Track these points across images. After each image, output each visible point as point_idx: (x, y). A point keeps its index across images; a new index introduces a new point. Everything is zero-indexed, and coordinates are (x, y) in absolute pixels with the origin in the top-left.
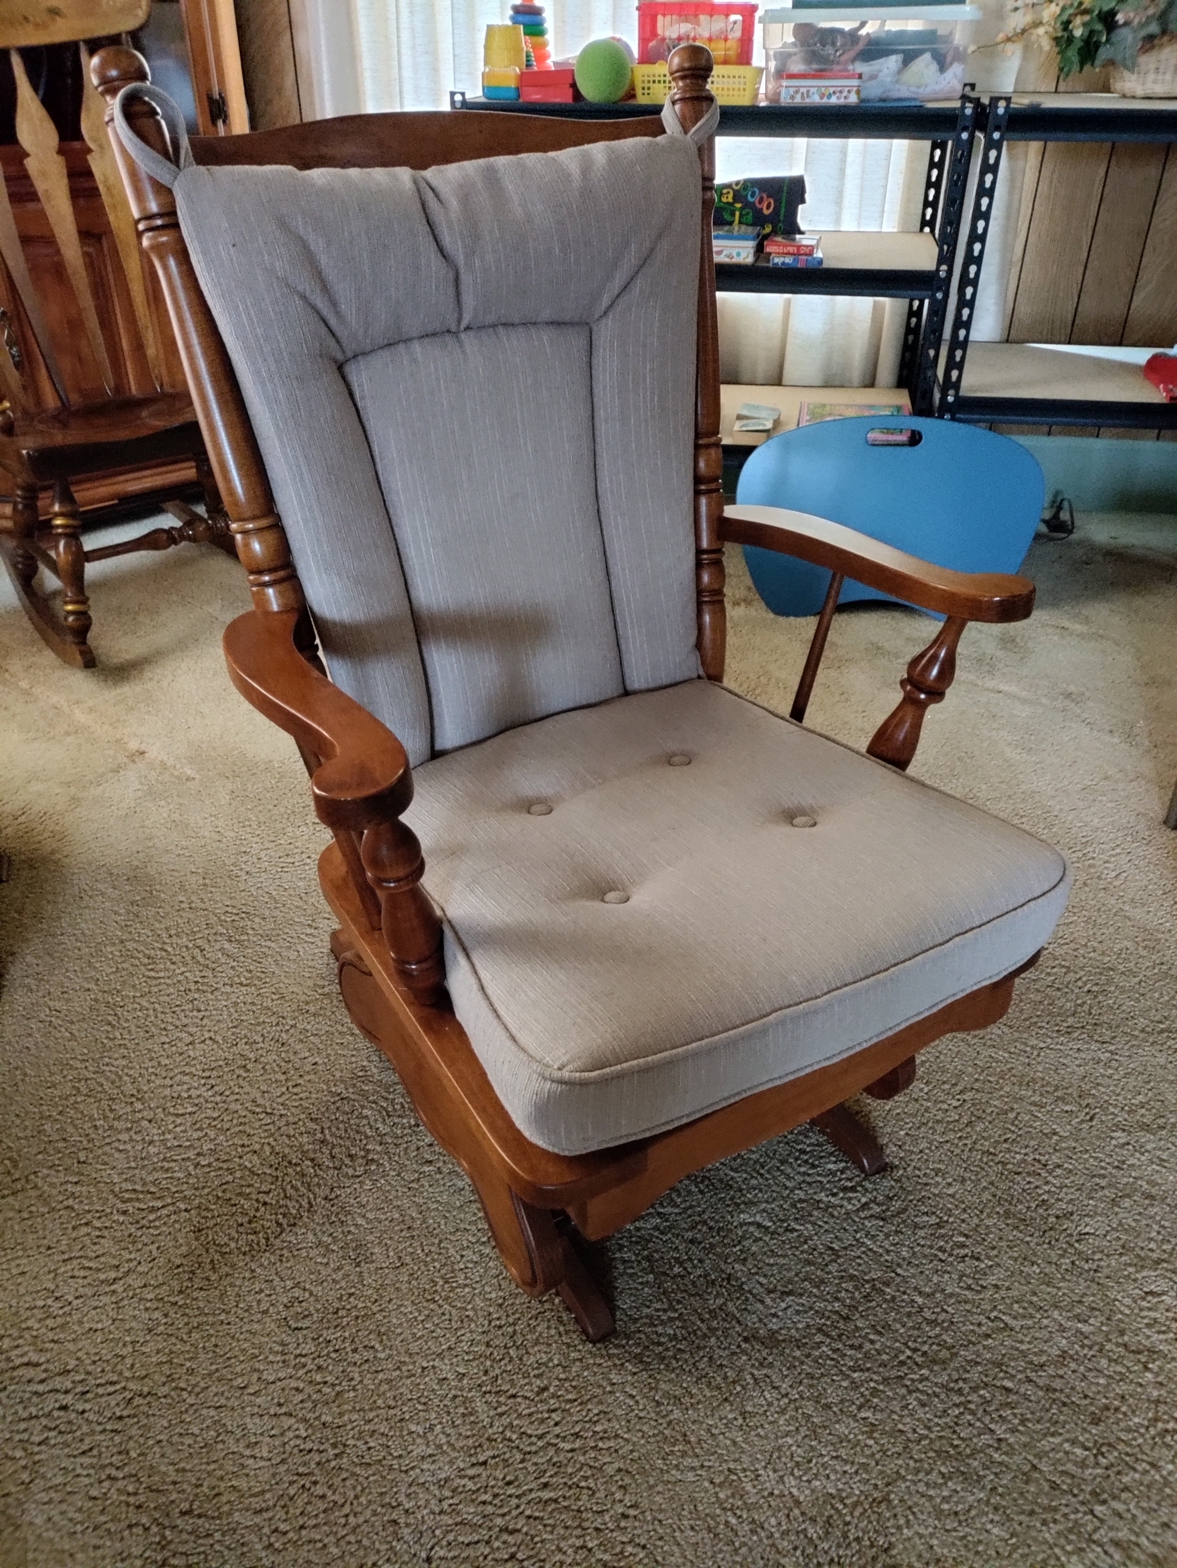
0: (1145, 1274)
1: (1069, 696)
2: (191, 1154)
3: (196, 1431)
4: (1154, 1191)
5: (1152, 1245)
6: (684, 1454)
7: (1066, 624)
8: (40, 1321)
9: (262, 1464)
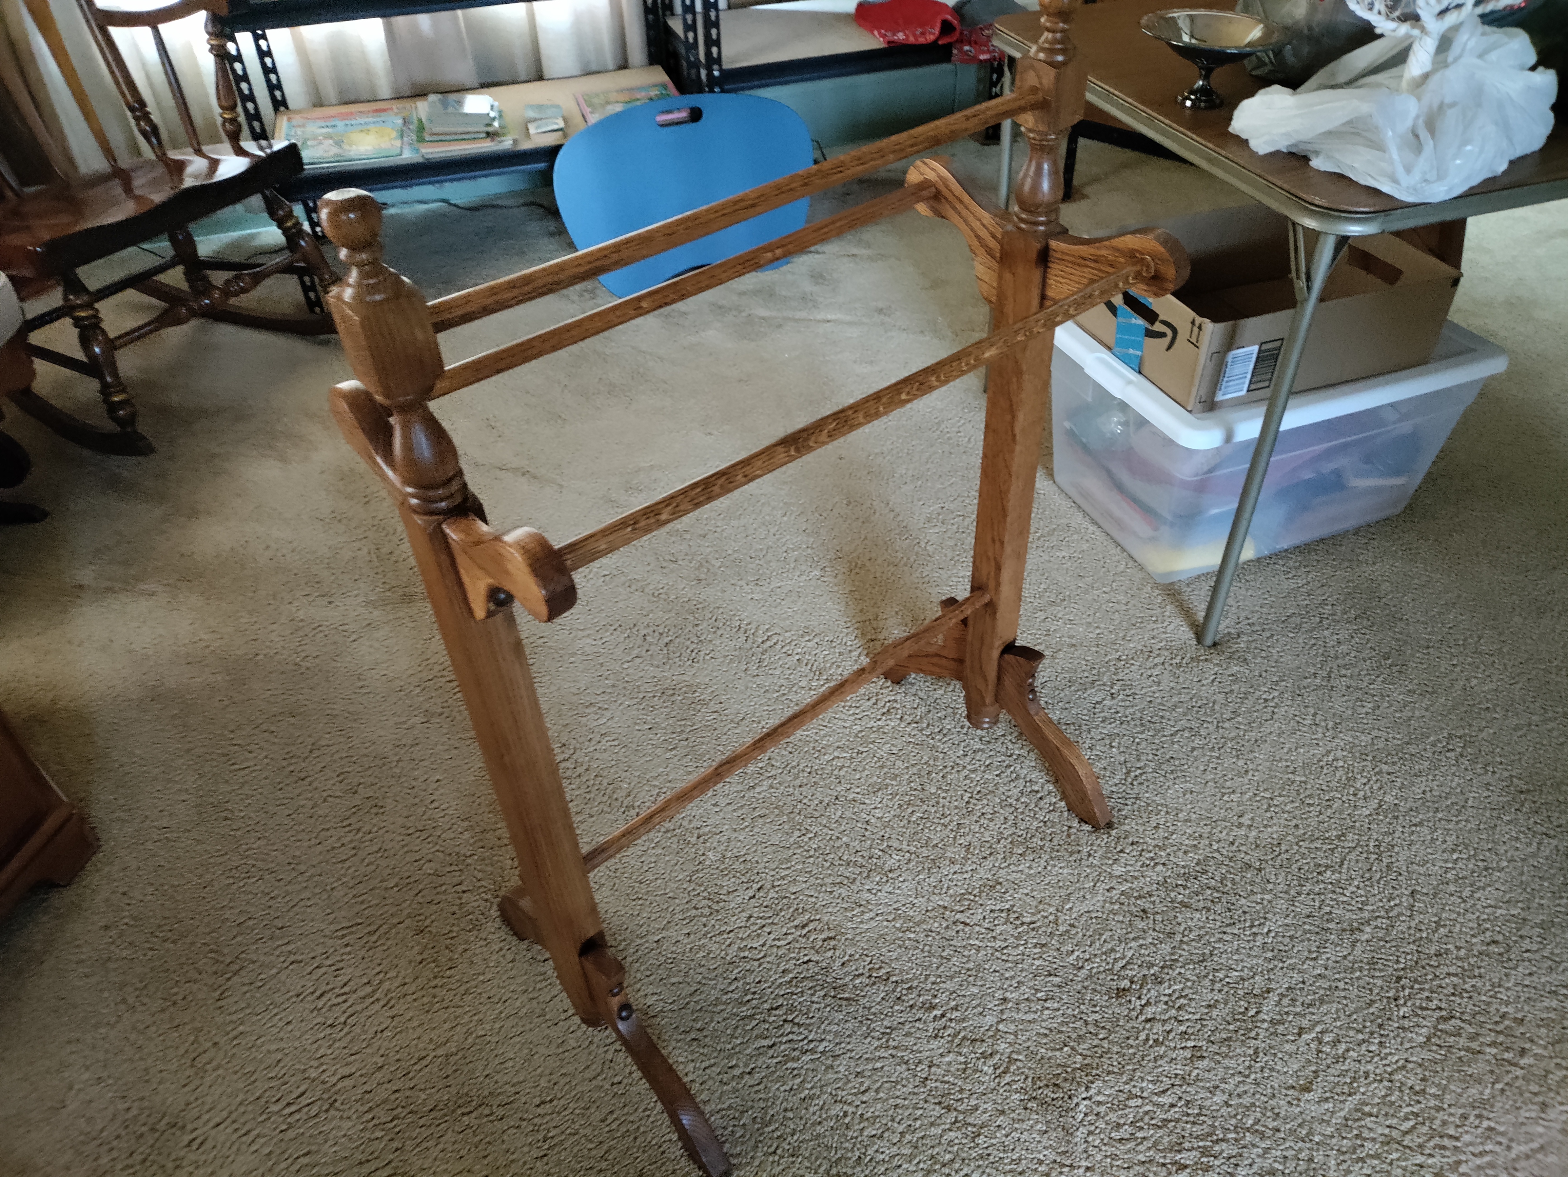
0: (1089, 692)
1: (880, 311)
2: (375, 883)
3: (511, 1055)
4: (1074, 642)
5: (1086, 674)
6: (863, 913)
7: (855, 251)
8: (330, 1047)
9: (575, 1052)
